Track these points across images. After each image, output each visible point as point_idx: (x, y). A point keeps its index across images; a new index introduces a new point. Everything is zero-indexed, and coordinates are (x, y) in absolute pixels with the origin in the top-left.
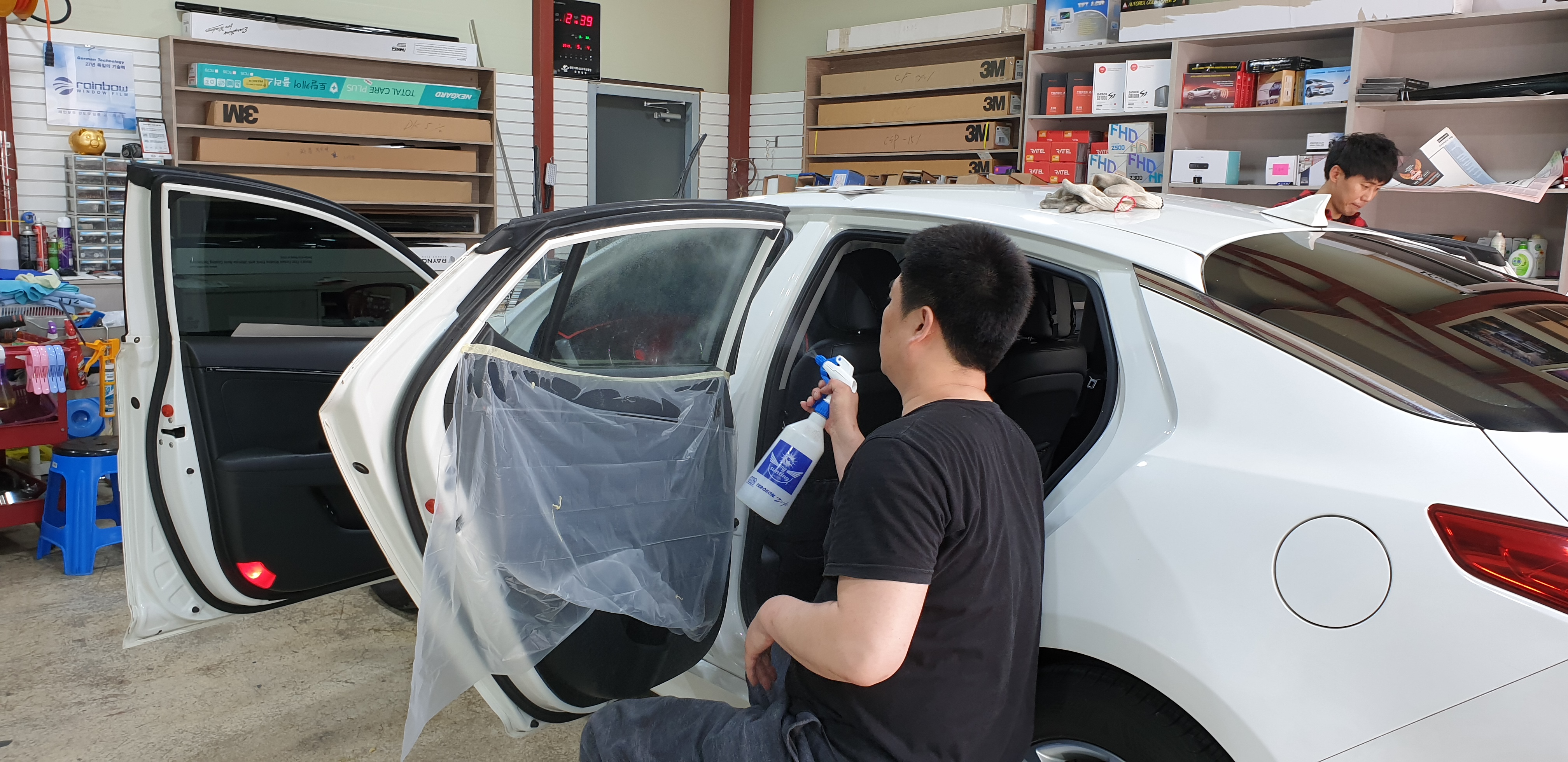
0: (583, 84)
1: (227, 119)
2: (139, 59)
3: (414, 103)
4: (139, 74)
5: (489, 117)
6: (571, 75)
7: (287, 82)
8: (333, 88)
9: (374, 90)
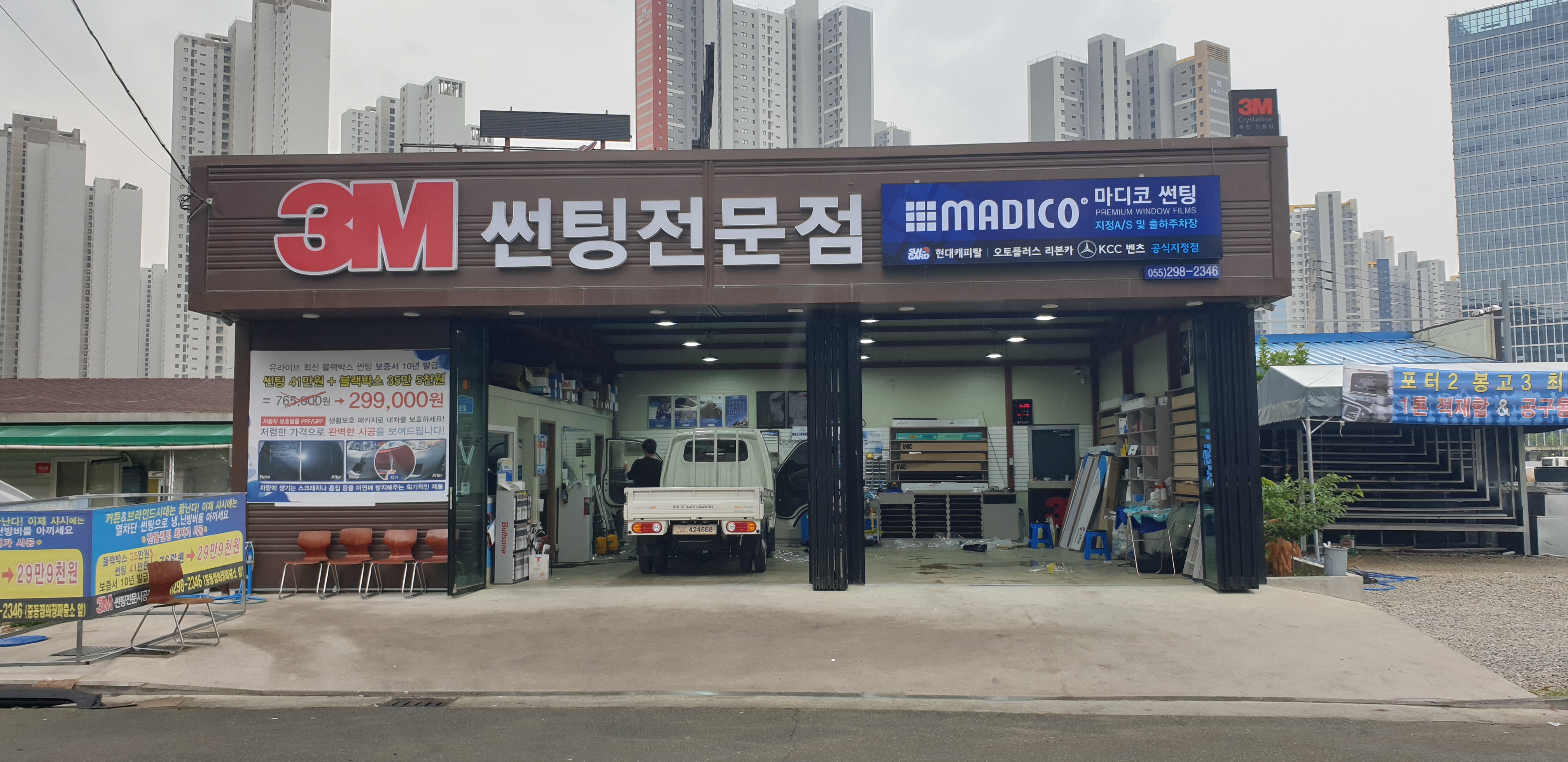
0: (1026, 427)
1: (904, 448)
2: (884, 433)
3: (960, 439)
4: (884, 437)
5: (986, 442)
6: (1021, 424)
7: (921, 436)
8: (935, 437)
9: (947, 436)
